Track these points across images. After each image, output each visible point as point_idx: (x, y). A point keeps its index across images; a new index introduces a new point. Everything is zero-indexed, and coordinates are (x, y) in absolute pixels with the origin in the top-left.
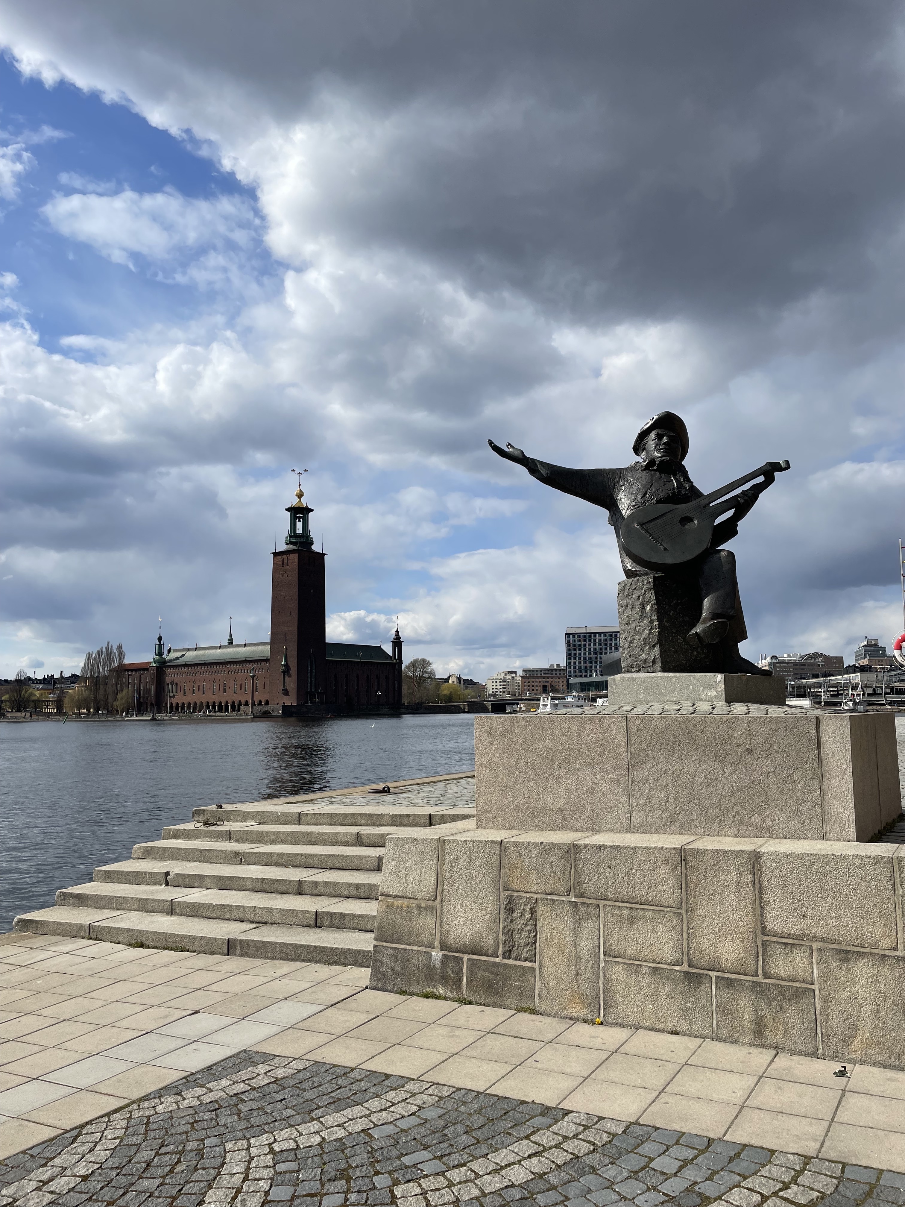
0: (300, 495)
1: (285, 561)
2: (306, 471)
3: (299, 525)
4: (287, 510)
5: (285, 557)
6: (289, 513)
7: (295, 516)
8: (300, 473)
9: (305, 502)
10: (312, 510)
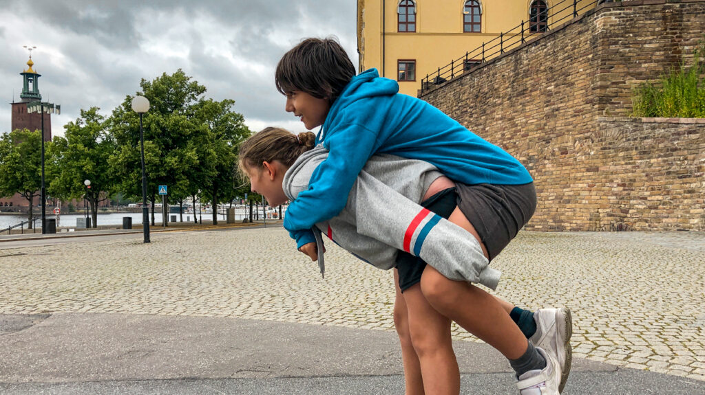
0: (30, 65)
1: (21, 110)
2: (35, 47)
3: (31, 85)
4: (21, 74)
5: (21, 106)
6: (22, 76)
7: (27, 79)
8: (30, 49)
9: (34, 70)
10: (40, 76)
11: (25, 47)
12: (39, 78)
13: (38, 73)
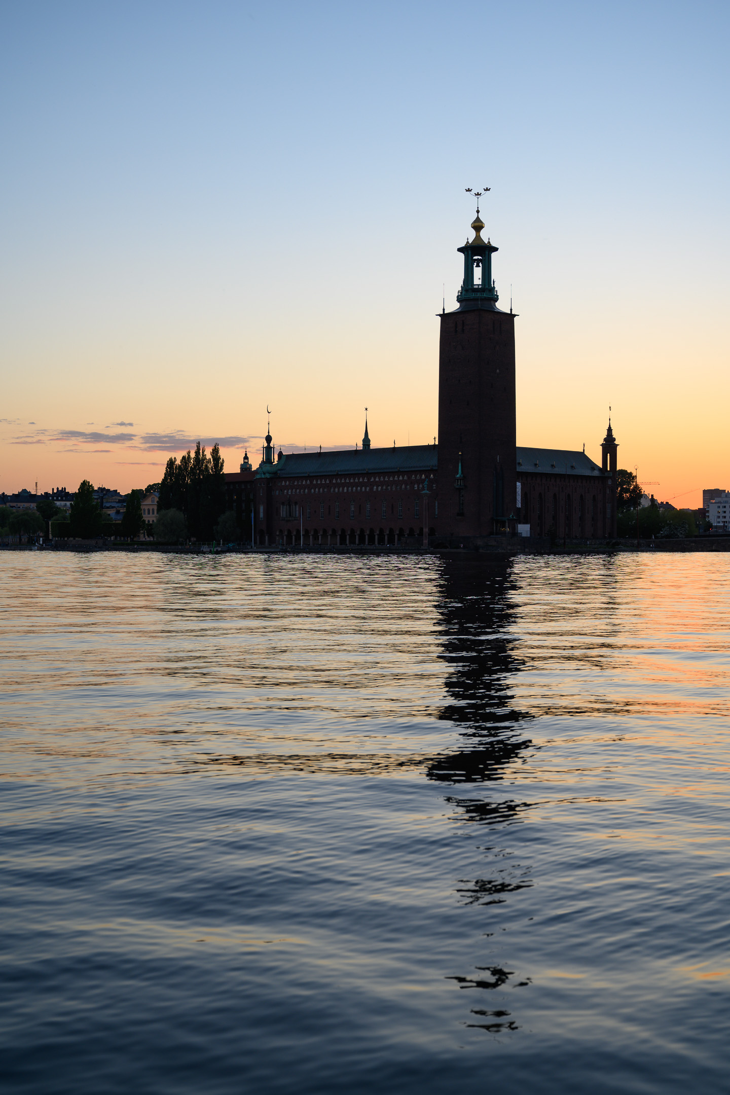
0: (479, 227)
1: (458, 327)
2: (487, 190)
4: (460, 250)
5: (456, 321)
7: (472, 259)
8: (478, 194)
10: (496, 249)
11: (469, 190)
12: (494, 255)
13: (493, 244)
